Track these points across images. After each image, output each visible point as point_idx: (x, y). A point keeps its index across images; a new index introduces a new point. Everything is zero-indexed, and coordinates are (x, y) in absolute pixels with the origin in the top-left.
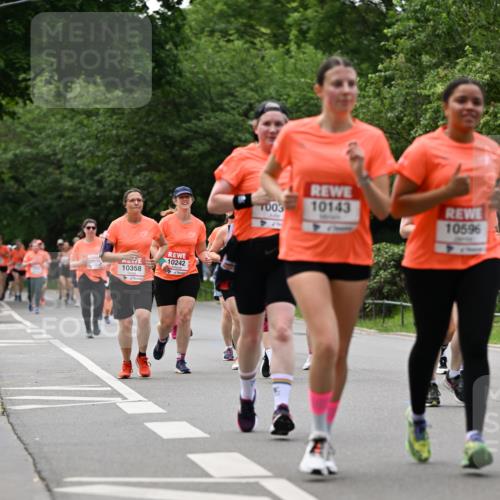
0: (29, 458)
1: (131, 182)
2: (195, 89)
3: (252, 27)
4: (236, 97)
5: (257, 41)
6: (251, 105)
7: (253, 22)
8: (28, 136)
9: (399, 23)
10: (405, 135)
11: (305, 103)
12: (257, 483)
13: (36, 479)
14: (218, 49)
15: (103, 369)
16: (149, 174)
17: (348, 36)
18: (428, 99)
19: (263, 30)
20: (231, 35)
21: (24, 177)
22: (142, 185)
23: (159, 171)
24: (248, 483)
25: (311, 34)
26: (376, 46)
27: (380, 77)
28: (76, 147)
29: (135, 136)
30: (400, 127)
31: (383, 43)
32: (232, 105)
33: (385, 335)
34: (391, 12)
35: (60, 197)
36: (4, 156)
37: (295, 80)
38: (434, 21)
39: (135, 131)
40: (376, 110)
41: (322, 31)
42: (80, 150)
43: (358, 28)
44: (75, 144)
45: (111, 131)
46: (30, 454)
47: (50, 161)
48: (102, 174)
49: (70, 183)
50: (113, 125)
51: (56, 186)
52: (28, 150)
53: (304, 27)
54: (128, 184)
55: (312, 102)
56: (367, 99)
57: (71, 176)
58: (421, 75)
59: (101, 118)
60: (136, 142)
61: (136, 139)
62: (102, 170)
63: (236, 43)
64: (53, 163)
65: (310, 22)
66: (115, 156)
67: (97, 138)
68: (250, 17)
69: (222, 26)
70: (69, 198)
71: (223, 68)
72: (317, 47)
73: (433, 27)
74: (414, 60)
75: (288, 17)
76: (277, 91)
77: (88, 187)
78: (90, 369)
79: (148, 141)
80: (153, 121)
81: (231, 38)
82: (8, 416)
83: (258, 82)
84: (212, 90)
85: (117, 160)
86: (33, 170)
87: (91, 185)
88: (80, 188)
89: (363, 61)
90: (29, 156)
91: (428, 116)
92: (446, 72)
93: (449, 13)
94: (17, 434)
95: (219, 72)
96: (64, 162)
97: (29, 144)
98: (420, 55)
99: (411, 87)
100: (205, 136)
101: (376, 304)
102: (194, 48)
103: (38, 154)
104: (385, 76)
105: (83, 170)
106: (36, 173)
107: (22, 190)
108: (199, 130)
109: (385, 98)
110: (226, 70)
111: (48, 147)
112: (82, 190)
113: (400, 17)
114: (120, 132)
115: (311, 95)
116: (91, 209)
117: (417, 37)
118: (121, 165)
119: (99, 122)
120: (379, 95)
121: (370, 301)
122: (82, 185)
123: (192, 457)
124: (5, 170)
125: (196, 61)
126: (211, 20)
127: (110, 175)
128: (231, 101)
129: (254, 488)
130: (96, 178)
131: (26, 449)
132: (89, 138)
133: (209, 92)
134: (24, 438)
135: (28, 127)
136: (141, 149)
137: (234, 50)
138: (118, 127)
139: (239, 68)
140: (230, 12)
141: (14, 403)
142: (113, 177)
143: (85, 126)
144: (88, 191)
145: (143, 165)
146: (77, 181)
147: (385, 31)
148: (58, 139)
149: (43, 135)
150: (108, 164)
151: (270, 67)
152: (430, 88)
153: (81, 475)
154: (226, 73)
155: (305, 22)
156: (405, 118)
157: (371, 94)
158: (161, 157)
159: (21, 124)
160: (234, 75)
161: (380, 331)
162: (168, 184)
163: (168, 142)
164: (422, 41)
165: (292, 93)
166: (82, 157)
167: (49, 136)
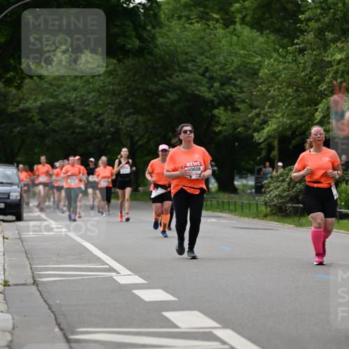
0: (52, 314)
1: (123, 122)
2: (167, 57)
3: (207, 14)
4: (197, 62)
5: (210, 23)
6: (207, 68)
7: (208, 11)
8: (51, 90)
9: (310, 11)
10: (314, 89)
11: (245, 67)
12: (211, 332)
13: (57, 330)
14: (184, 29)
15: (103, 252)
16: (135, 116)
17: (274, 20)
18: (330, 64)
19: (215, 16)
20: (192, 19)
21: (49, 119)
22: (130, 124)
23: (142, 115)
24: (204, 333)
25: (248, 19)
26: (294, 26)
27: (296, 48)
28: (84, 98)
29: (126, 90)
30: (310, 83)
31: (298, 25)
32: (193, 68)
33: (300, 229)
34: (304, 3)
35: (74, 132)
36: (34, 104)
37: (238, 50)
38: (334, 9)
39: (126, 86)
40: (294, 71)
41: (256, 16)
42: (87, 100)
43: (281, 14)
44: (83, 95)
45: (108, 86)
46: (52, 312)
47: (67, 107)
48: (102, 117)
49: (81, 123)
50: (110, 83)
51: (71, 125)
52: (51, 100)
53: (244, 14)
54: (121, 123)
55: (249, 66)
56: (287, 64)
57: (81, 118)
58: (325, 47)
59: (102, 78)
60: (126, 94)
61: (127, 92)
62: (102, 114)
63: (196, 24)
64: (68, 109)
65: (247, 10)
66: (111, 104)
67: (99, 91)
68: (206, 7)
69: (187, 13)
70: (80, 133)
71: (187, 43)
72: (252, 27)
73: (333, 13)
74: (320, 37)
75: (232, 6)
76: (225, 59)
77: (93, 126)
78: (94, 253)
79: (135, 93)
80: (138, 79)
81: (193, 21)
82: (37, 285)
83: (212, 52)
84: (180, 58)
85: (113, 107)
86: (54, 114)
87: (96, 125)
88: (87, 127)
89: (285, 37)
90: (52, 104)
91: (330, 76)
92: (343, 44)
93: (344, 4)
94: (43, 298)
95: (184, 45)
96: (76, 108)
97: (52, 96)
98: (324, 33)
99: (318, 55)
100: (175, 89)
101: (294, 207)
102: (167, 28)
103: (58, 103)
104: (299, 48)
105: (90, 114)
106: (57, 116)
107: (47, 128)
108: (171, 86)
109: (300, 63)
110: (190, 44)
111: (66, 97)
112: (89, 128)
113: (310, 6)
114: (115, 87)
115: (248, 61)
116: (95, 141)
117: (322, 20)
118: (116, 110)
119: (101, 80)
120: (296, 60)
121: (290, 205)
122: (88, 124)
123: (166, 314)
124: (34, 114)
125: (168, 37)
126: (178, 9)
127: (108, 117)
128: (193, 65)
129: (208, 336)
130: (99, 119)
131: (50, 309)
132: (93, 91)
133: (177, 59)
134: (48, 301)
135: (51, 84)
136: (130, 99)
137: (195, 30)
138: (113, 84)
139: (198, 43)
140: (192, 3)
141: (41, 276)
142: (110, 119)
143: (91, 83)
144: (93, 128)
145: (131, 110)
146: (85, 122)
147: (300, 16)
148: (72, 92)
149: (62, 90)
150: (106, 110)
151: (220, 41)
152: (332, 56)
153: (88, 327)
154: (189, 46)
155: (244, 10)
156: (314, 78)
157: (290, 60)
158: (144, 105)
159: (46, 82)
160: (195, 47)
161: (297, 226)
162: (148, 124)
163: (149, 94)
164: (326, 23)
165: (235, 59)
166: (88, 105)
167: (65, 90)
